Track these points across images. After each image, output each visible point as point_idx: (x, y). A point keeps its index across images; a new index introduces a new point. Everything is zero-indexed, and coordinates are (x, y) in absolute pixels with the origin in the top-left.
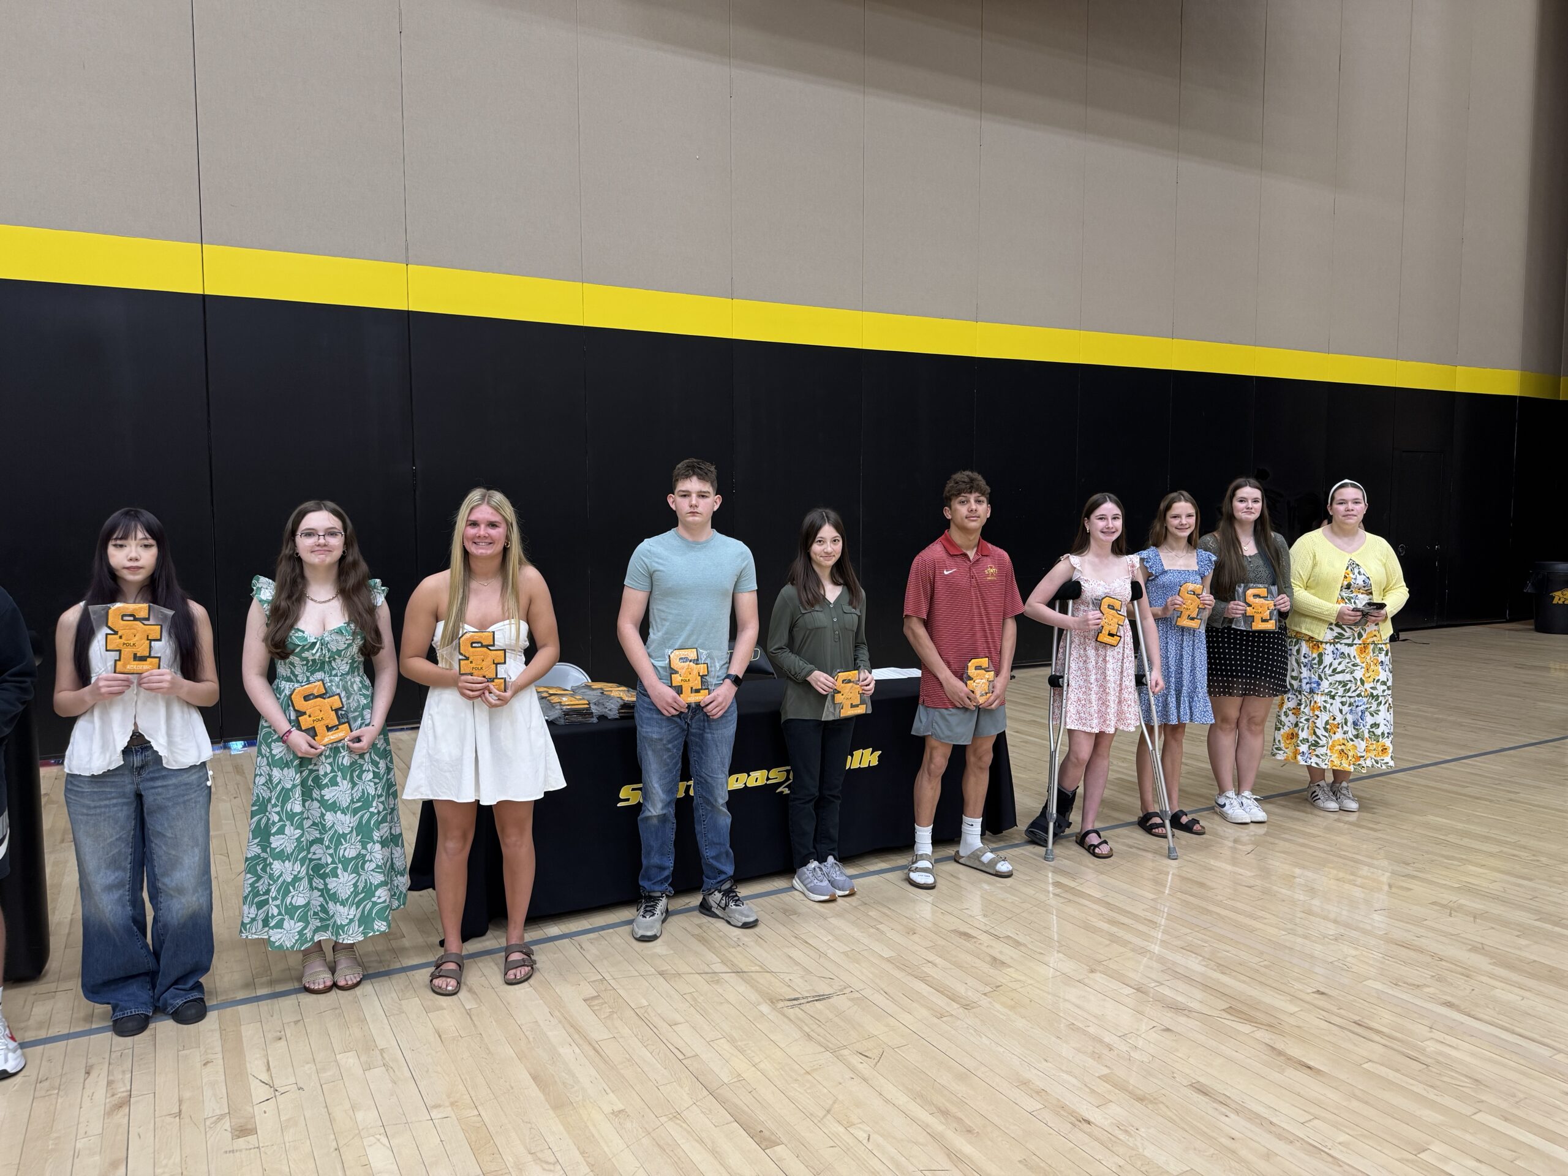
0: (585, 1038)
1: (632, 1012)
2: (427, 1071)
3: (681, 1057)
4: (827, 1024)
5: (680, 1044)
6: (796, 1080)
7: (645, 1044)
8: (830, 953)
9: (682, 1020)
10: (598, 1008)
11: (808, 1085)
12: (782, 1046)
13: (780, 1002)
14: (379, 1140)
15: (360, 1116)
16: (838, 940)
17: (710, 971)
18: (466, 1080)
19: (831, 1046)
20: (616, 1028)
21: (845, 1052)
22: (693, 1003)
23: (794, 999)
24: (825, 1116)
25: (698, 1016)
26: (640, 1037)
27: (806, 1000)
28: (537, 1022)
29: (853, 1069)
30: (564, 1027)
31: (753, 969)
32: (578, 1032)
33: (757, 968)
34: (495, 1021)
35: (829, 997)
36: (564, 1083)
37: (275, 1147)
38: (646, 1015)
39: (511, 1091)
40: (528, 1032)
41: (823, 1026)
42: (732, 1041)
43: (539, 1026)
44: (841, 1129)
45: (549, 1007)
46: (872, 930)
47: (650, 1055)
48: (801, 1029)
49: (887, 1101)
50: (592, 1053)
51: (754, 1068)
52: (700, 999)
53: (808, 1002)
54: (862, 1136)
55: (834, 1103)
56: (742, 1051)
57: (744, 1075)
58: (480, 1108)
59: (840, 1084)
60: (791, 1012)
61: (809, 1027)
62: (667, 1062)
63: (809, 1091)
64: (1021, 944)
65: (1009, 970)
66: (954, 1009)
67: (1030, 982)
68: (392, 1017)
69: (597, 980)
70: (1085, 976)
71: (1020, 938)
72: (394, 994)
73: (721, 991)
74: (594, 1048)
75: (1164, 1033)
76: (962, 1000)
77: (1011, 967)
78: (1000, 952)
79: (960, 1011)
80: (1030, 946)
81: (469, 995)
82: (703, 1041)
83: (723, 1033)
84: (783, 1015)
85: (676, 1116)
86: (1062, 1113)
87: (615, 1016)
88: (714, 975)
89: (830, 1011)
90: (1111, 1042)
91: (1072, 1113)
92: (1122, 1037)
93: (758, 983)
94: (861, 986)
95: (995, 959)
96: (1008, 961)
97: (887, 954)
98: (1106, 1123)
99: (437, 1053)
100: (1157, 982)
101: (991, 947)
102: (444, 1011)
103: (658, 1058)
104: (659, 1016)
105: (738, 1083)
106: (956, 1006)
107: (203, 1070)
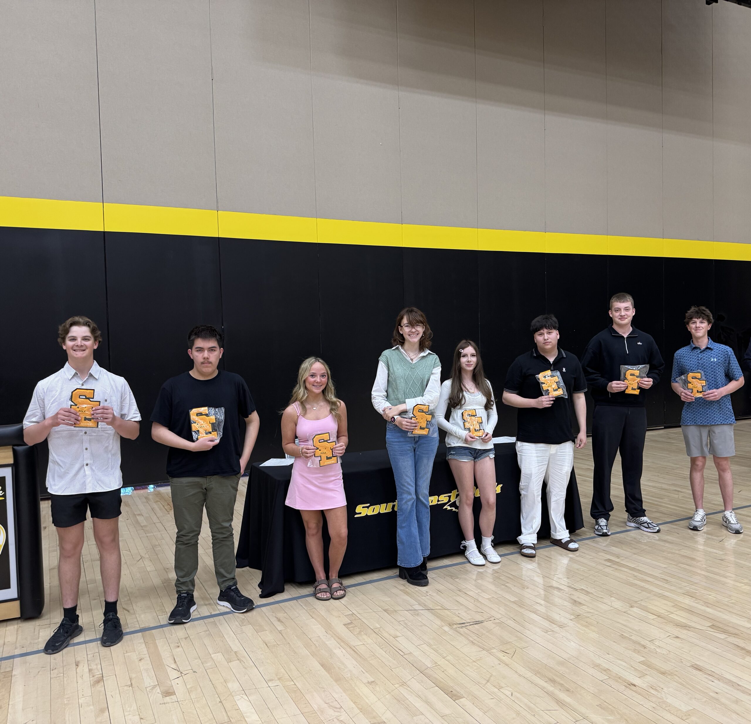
0: (347, 644)
1: (372, 631)
2: (263, 663)
3: (402, 654)
4: (482, 636)
5: (401, 648)
6: (468, 665)
7: (381, 648)
8: (479, 598)
9: (400, 634)
10: (352, 629)
11: (475, 668)
12: (458, 648)
13: (454, 625)
14: (242, 697)
15: (230, 685)
16: (484, 592)
17: (413, 609)
18: (284, 666)
19: (486, 648)
20: (364, 639)
21: (494, 651)
22: (405, 626)
23: (462, 624)
24: (486, 683)
25: (409, 633)
26: (378, 644)
27: (469, 624)
28: (319, 636)
29: (499, 659)
30: (335, 639)
31: (437, 608)
32: (343, 642)
33: (439, 607)
34: (296, 637)
35: (482, 622)
36: (339, 668)
37: (187, 701)
38: (379, 632)
39: (310, 672)
40: (315, 642)
41: (480, 637)
42: (430, 645)
43: (321, 638)
44: (497, 690)
45: (325, 629)
46: (503, 587)
47: (385, 653)
48: (468, 639)
49: (520, 675)
50: (352, 652)
51: (443, 660)
52: (409, 624)
53: (470, 625)
54: (509, 694)
55: (491, 676)
56: (436, 651)
57: (439, 663)
58: (295, 681)
59: (493, 667)
60: (461, 630)
61: (473, 638)
62: (394, 656)
63: (475, 671)
64: (590, 593)
65: (584, 606)
66: (554, 628)
67: (596, 613)
68: (238, 635)
69: (349, 615)
70: (628, 610)
71: (589, 590)
72: (237, 623)
73: (420, 619)
74: (353, 650)
75: (675, 639)
76: (559, 623)
77: (585, 605)
78: (578, 597)
79: (557, 629)
80: (595, 594)
81: (279, 623)
82: (413, 645)
83: (424, 641)
84: (457, 631)
85: (403, 684)
86: (619, 681)
87: (362, 633)
88: (415, 611)
89: (483, 630)
90: (645, 644)
91: (625, 681)
92: (651, 641)
93: (441, 615)
94: (500, 616)
95: (575, 601)
96: (583, 602)
97: (513, 599)
98: (644, 686)
99: (266, 653)
100: (670, 612)
101: (573, 595)
102: (267, 632)
103: (389, 655)
104: (387, 632)
105: (436, 667)
106: (555, 626)
107: (140, 663)
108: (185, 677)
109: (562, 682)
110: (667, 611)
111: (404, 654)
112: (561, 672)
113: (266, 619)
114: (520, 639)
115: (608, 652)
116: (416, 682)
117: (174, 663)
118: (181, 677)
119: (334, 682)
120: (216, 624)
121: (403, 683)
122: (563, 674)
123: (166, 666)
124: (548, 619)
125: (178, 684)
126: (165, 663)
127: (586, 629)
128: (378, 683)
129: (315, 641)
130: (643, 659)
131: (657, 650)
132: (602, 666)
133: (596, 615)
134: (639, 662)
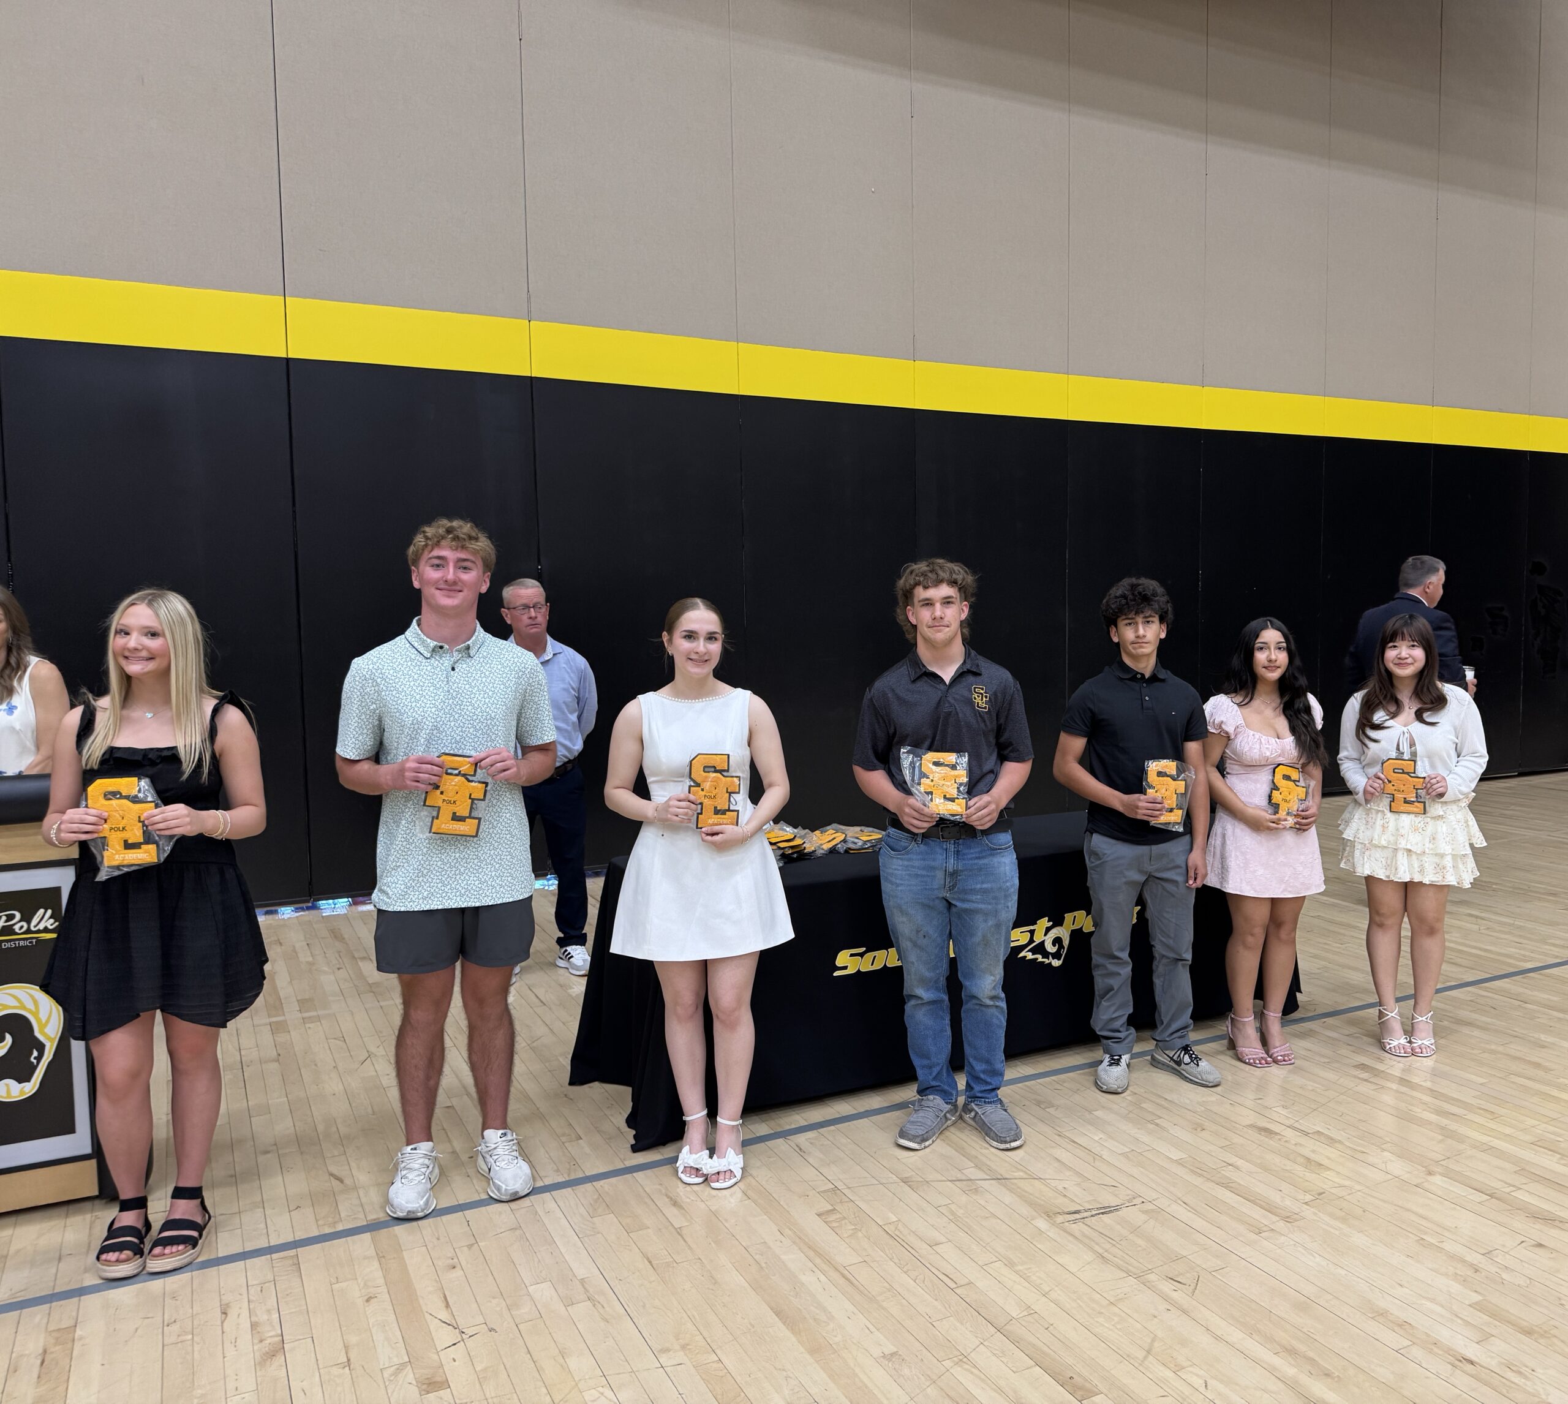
0: (829, 1262)
1: (880, 1229)
2: (644, 1306)
3: (953, 1285)
4: (1123, 1244)
5: (947, 1269)
6: (1100, 1314)
7: (905, 1270)
8: (1105, 1154)
9: (944, 1240)
10: (837, 1224)
11: (1116, 1319)
12: (1073, 1270)
13: (1059, 1215)
14: (602, 1394)
15: (573, 1363)
16: (1112, 1138)
17: (964, 1178)
18: (693, 1316)
19: (1132, 1270)
20: (865, 1250)
21: (1152, 1277)
22: (951, 1217)
23: (1075, 1213)
24: (1145, 1358)
25: (962, 1234)
26: (897, 1261)
27: (1089, 1214)
28: (765, 1242)
29: (1166, 1299)
30: (800, 1249)
31: (1017, 1174)
32: (819, 1254)
33: (1021, 1174)
34: (715, 1243)
35: (1117, 1209)
36: (815, 1320)
38: (897, 1233)
39: (753, 1330)
41: (1118, 1245)
42: (1010, 1264)
43: (769, 1247)
44: (1169, 1374)
45: (777, 1226)
46: (1151, 1126)
47: (912, 1282)
48: (1091, 1249)
49: (1217, 1338)
50: (842, 1281)
51: (1044, 1300)
52: (960, 1213)
53: (1092, 1216)
54: (1198, 1383)
55: (1153, 1340)
56: (1026, 1279)
57: (1036, 1308)
58: (718, 1352)
59: (1155, 1317)
60: (1075, 1228)
61: (1103, 1248)
62: (936, 1291)
63: (1119, 1327)
64: (1336, 1142)
65: (1328, 1173)
66: (1274, 1223)
67: (1358, 1187)
68: (586, 1239)
69: (828, 1191)
70: (1423, 1180)
71: (1334, 1134)
72: (582, 1210)
73: (982, 1202)
74: (843, 1276)
75: (1537, 1250)
76: (1281, 1211)
77: (1329, 1169)
78: (1313, 1151)
79: (1281, 1225)
80: (1348, 1144)
81: (675, 1210)
82: (974, 1264)
83: (997, 1255)
84: (1065, 1231)
85: (963, 1359)
86: (1436, 1350)
87: (860, 1234)
88: (969, 1182)
89: (1123, 1227)
90: (1475, 1262)
91: (1449, 1351)
92: (1487, 1254)
93: (1026, 1192)
94: (1154, 1195)
95: (1308, 1159)
96: (1325, 1162)
97: (1176, 1155)
98: (1493, 1364)
99: (651, 1282)
100: (1514, 1186)
101: (1301, 1145)
102: (649, 1231)
103: (925, 1288)
104: (913, 1232)
105: (1029, 1318)
106: (1275, 1218)
107: (367, 1309)
108: (470, 1343)
109: (1311, 1354)
110: (1506, 1183)
111: (955, 1286)
112: (1305, 1330)
113: (648, 1200)
114: (1205, 1249)
115: (1400, 1282)
116: (989, 1354)
117: (445, 1309)
118: (462, 1343)
119: (808, 1356)
120: (536, 1212)
121: (960, 1357)
122: (1312, 1335)
123: (427, 1316)
124: (1257, 1201)
125: (454, 1360)
126: (424, 1308)
127: (1341, 1225)
128: (906, 1358)
129: (756, 1254)
130: (1477, 1298)
131: (1504, 1276)
132: (1391, 1314)
133: (1359, 1193)
134: (1470, 1305)
